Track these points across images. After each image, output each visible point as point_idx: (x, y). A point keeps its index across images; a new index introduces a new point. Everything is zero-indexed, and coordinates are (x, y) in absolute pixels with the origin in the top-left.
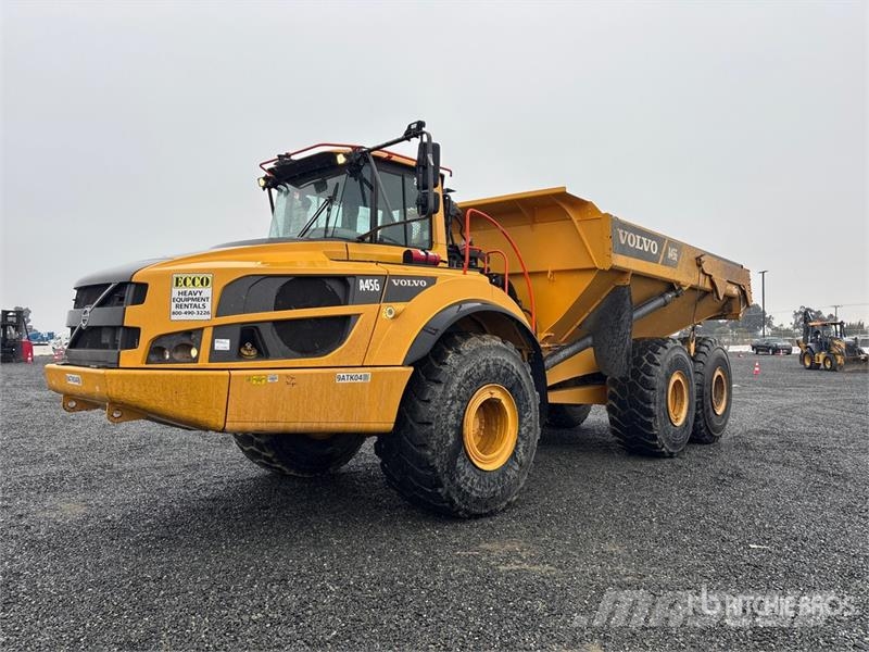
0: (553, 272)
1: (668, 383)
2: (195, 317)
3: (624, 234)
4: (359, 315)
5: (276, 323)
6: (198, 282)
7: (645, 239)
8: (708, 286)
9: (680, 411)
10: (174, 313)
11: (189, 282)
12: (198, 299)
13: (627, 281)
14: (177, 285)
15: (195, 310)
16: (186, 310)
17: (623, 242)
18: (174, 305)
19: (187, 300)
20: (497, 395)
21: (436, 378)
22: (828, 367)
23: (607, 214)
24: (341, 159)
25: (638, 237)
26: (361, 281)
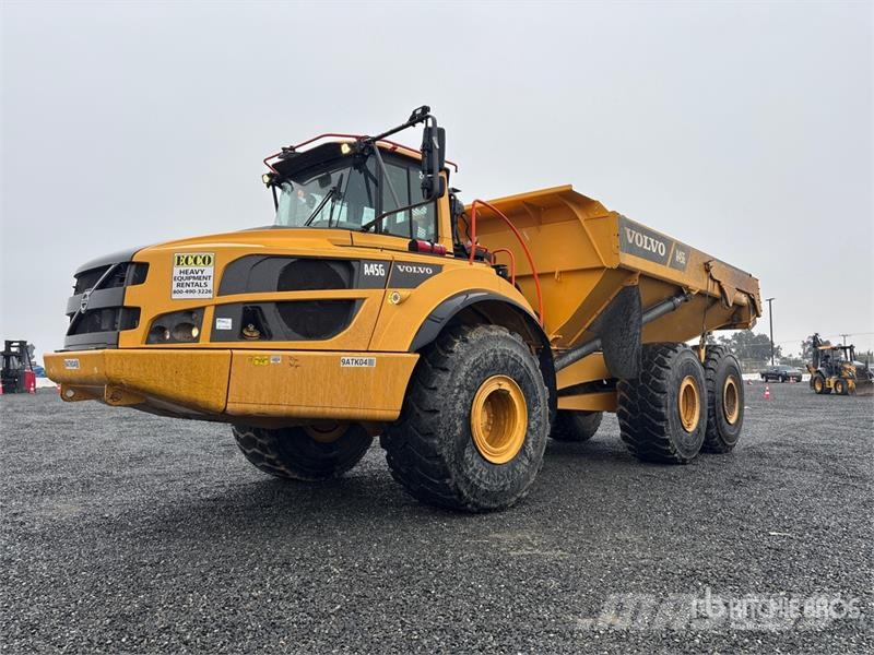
0: (561, 272)
1: (679, 388)
2: (196, 296)
3: (631, 234)
4: (364, 299)
5: (279, 303)
6: (199, 260)
7: (652, 240)
8: (717, 292)
9: (692, 417)
10: (175, 292)
11: (191, 261)
12: (199, 278)
13: (635, 281)
14: (178, 264)
15: (197, 288)
16: (188, 288)
17: (631, 241)
18: (175, 283)
19: (189, 278)
20: (506, 386)
21: (443, 366)
22: (840, 391)
23: (614, 213)
24: (345, 149)
25: (646, 238)
26: (366, 266)
